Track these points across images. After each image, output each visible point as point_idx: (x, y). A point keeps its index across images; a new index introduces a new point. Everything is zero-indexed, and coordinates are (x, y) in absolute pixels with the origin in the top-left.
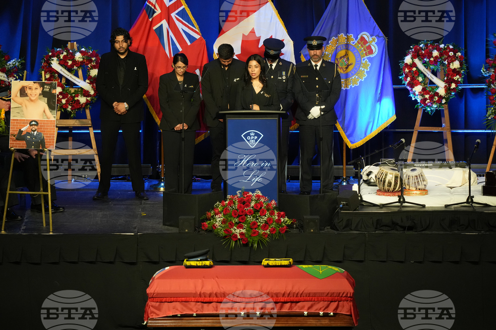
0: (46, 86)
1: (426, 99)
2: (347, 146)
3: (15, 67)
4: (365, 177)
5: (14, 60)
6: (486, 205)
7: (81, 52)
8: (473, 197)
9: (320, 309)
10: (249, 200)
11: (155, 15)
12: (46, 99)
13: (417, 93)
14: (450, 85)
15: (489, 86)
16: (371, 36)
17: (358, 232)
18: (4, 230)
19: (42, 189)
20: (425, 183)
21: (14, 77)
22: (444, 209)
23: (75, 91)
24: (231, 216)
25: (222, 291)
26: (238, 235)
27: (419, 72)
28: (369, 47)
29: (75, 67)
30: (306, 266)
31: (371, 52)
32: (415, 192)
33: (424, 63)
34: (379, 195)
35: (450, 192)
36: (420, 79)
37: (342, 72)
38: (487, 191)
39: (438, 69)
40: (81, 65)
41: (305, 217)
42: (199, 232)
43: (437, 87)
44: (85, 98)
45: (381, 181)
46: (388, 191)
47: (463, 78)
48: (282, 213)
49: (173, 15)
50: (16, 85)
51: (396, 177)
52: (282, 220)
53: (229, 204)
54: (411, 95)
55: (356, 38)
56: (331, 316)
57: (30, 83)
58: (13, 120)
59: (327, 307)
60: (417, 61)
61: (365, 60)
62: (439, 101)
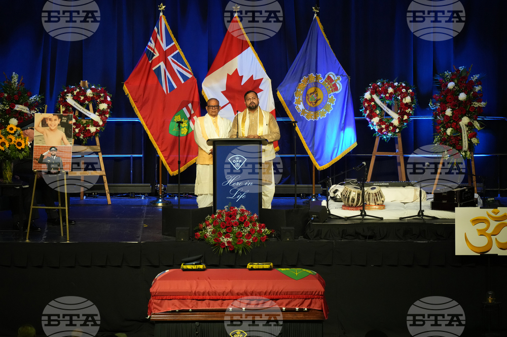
0: (63, 118)
1: (382, 129)
2: (316, 168)
3: (36, 102)
4: (332, 195)
5: (35, 96)
6: (434, 218)
7: (92, 89)
8: (423, 211)
9: (296, 305)
10: (235, 213)
11: (154, 58)
12: (64, 129)
13: (375, 124)
14: (403, 117)
15: (436, 118)
16: (337, 75)
17: (326, 241)
18: (29, 239)
19: (60, 205)
20: (383, 199)
21: (36, 110)
22: (399, 221)
23: (87, 122)
24: (219, 227)
25: (214, 290)
26: (226, 243)
27: (376, 106)
28: (335, 85)
29: (86, 102)
30: (284, 269)
31: (336, 89)
32: (374, 207)
33: (381, 98)
34: (344, 209)
35: (404, 207)
36: (378, 112)
37: (312, 106)
38: (434, 206)
39: (392, 103)
40: (92, 100)
41: (282, 228)
42: (193, 240)
43: (392, 119)
44: (95, 128)
45: (346, 197)
46: (352, 206)
47: (414, 111)
48: (263, 225)
49: (170, 58)
50: (38, 117)
51: (359, 195)
52: (263, 231)
53: (218, 217)
54: (370, 125)
55: (324, 77)
56: (306, 311)
57: (50, 115)
58: (36, 146)
59: (302, 303)
60: (375, 96)
61: (331, 96)
62: (394, 130)
